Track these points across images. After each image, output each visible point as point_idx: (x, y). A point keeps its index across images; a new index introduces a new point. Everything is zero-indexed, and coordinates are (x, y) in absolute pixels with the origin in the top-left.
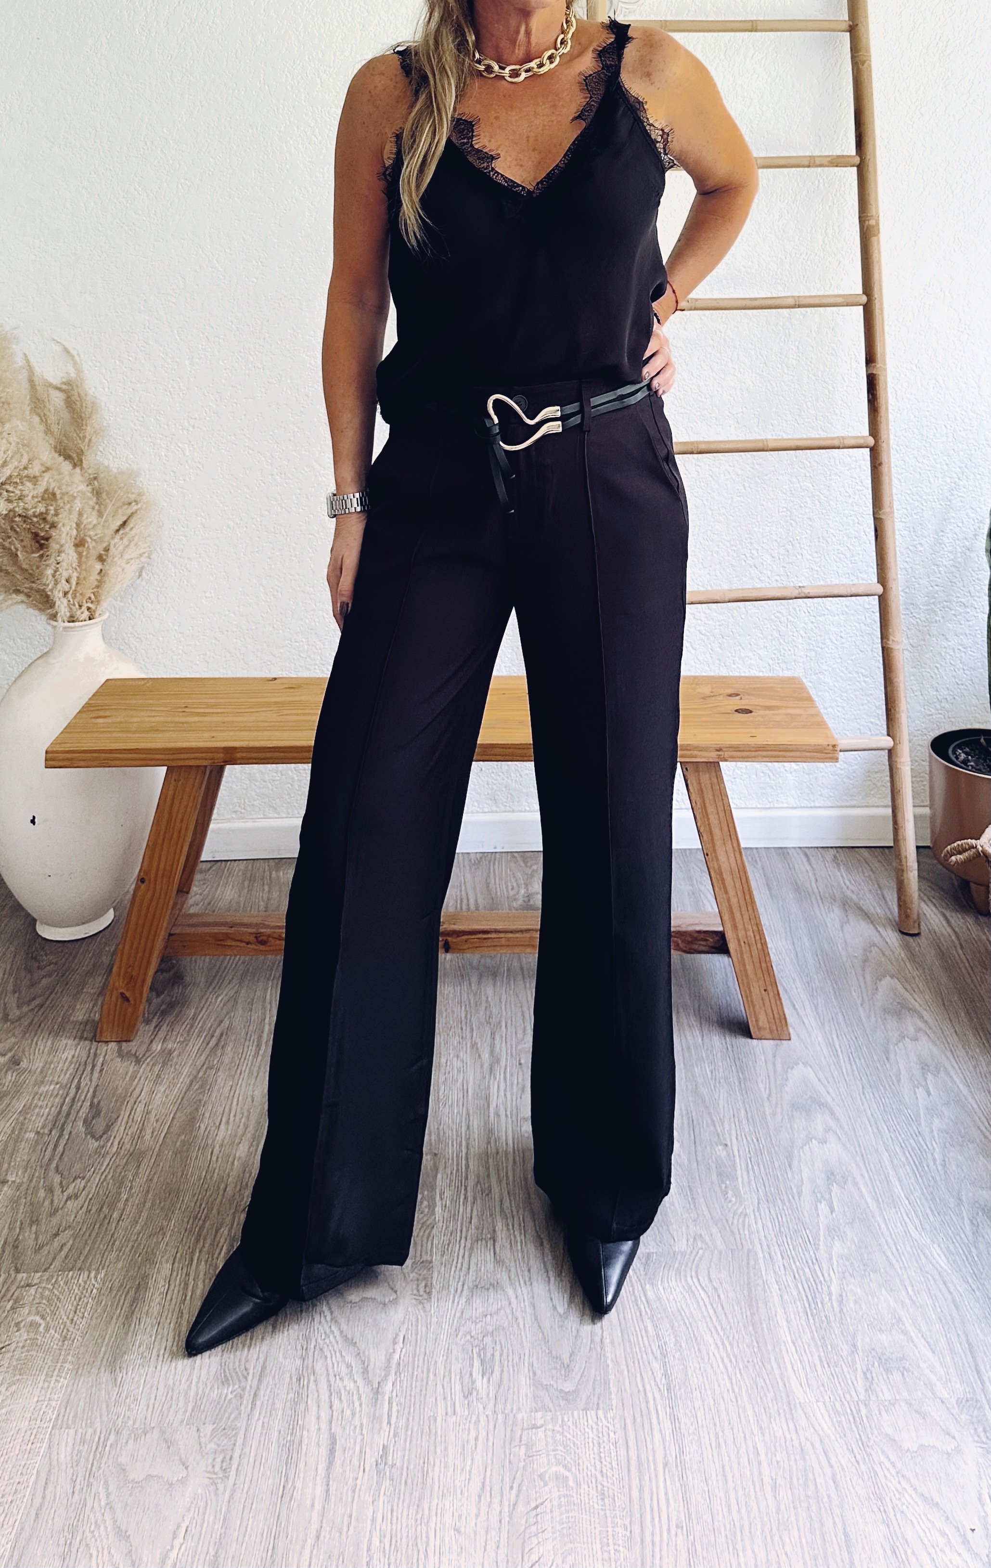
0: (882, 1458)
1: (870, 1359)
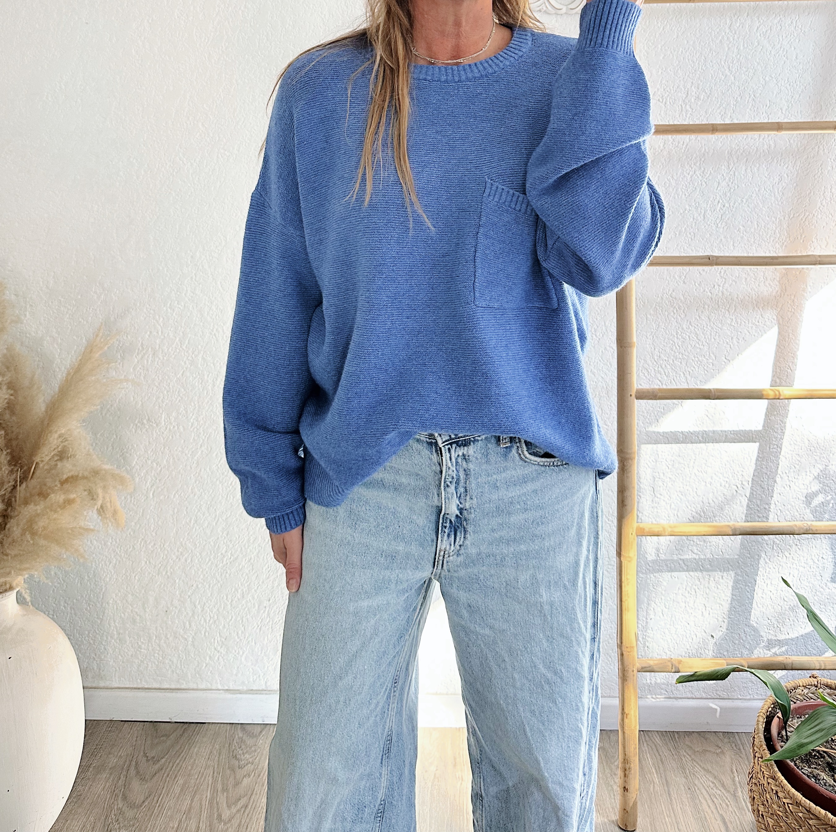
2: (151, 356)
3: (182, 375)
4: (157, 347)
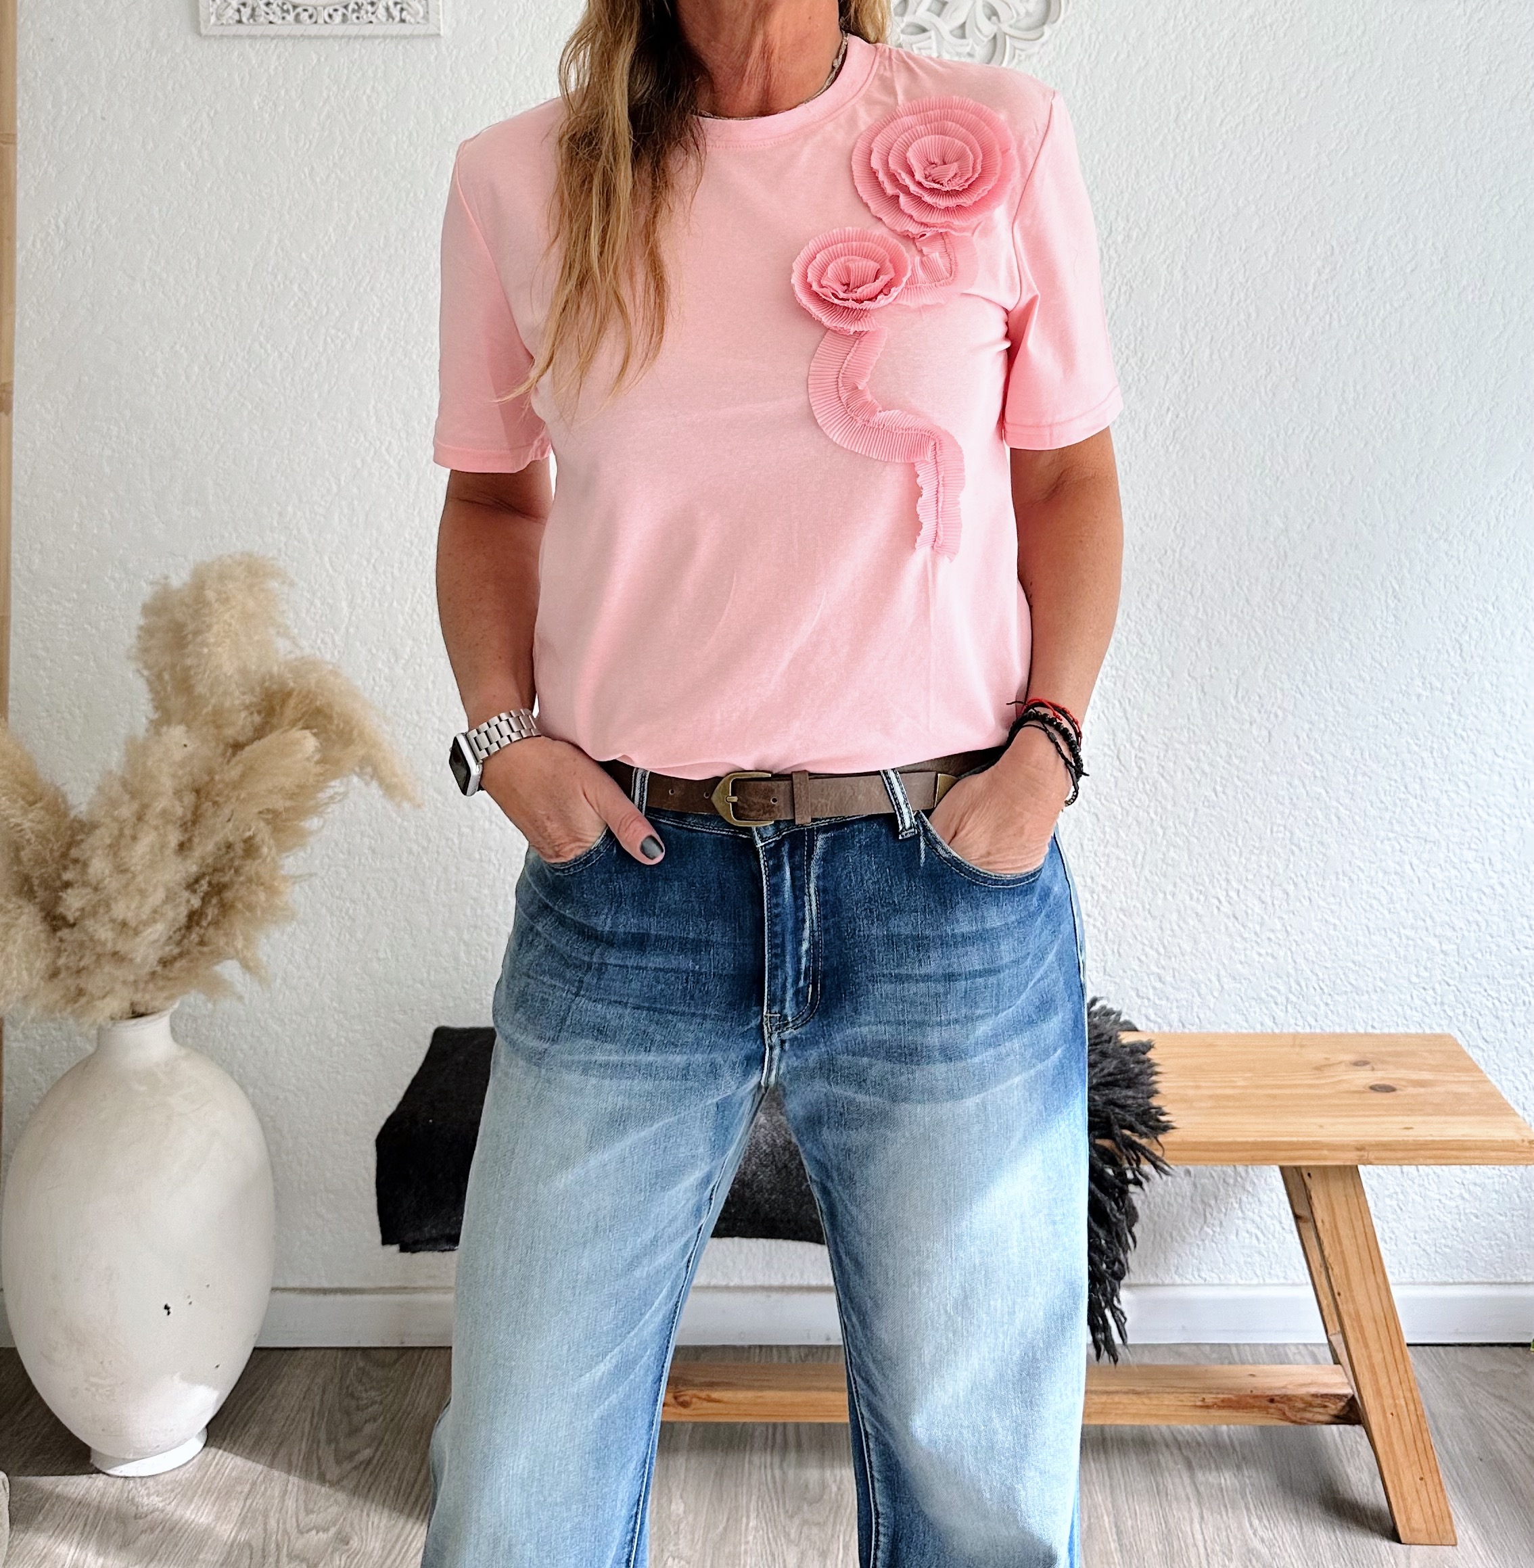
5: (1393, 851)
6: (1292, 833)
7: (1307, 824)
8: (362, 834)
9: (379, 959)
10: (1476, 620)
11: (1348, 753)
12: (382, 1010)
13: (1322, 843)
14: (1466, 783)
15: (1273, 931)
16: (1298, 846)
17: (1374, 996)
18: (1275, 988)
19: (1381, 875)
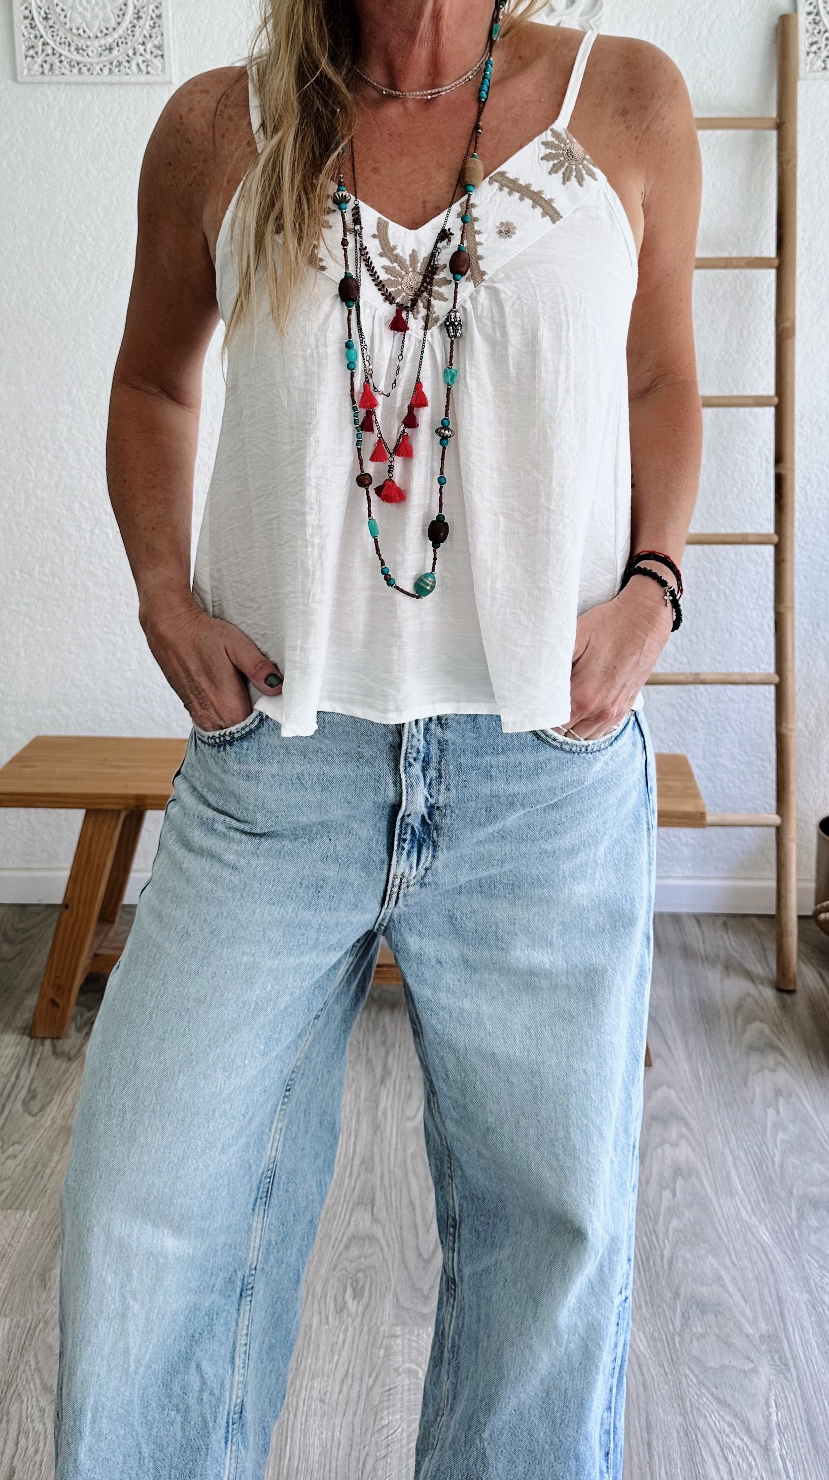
0: (688, 1372)
1: (690, 1303)
2: (23, 501)
3: (58, 522)
4: (30, 491)
5: (758, 615)
6: (696, 605)
7: (705, 599)
8: (121, 594)
9: (131, 671)
10: (816, 475)
11: (732, 556)
12: (133, 702)
13: (714, 611)
14: (805, 576)
15: (681, 663)
16: (700, 614)
17: (743, 705)
18: (681, 698)
19: (749, 631)
